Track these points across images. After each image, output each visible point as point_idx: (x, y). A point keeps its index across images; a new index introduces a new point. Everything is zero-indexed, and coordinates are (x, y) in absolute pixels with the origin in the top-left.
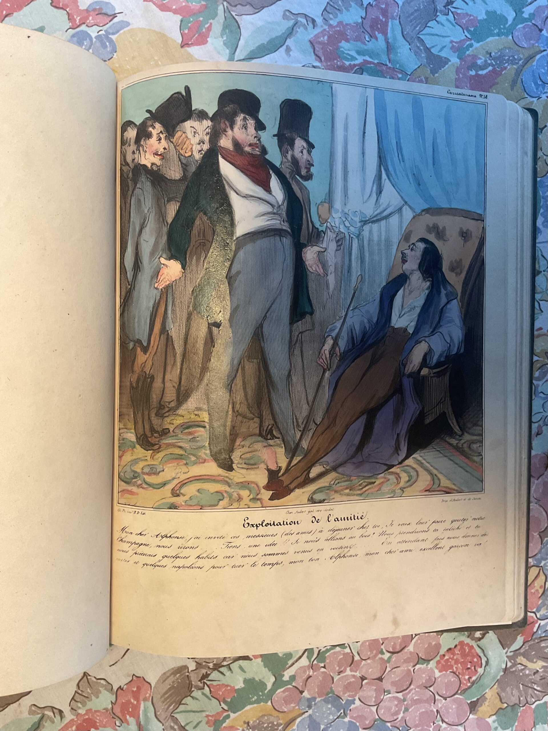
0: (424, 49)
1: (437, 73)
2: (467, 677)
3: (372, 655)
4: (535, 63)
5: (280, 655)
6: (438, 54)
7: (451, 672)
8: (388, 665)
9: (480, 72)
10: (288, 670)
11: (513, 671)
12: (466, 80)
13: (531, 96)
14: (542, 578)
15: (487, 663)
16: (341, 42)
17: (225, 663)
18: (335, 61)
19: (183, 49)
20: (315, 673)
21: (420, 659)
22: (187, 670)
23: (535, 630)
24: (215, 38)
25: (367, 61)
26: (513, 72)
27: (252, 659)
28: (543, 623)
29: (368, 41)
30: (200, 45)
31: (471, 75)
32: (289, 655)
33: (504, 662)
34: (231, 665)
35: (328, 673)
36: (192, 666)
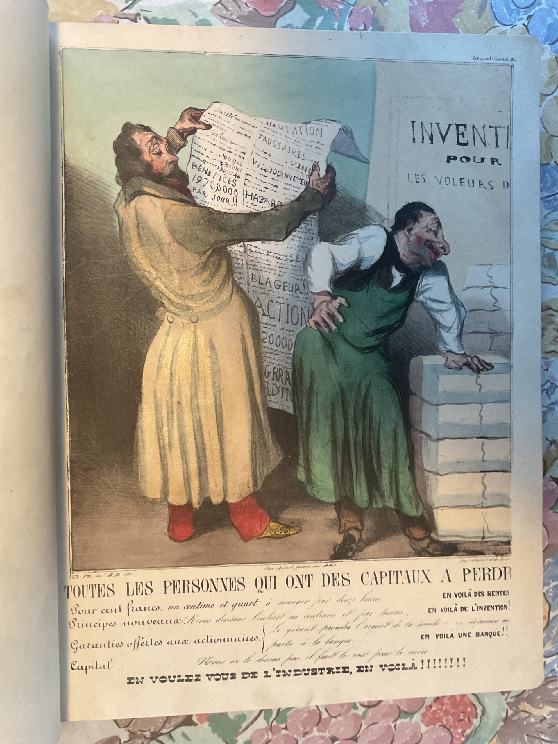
2: (460, 731)
3: (343, 712)
5: (232, 717)
7: (440, 726)
8: (363, 722)
10: (242, 735)
11: (516, 720)
12: (422, 8)
13: (503, 24)
15: (483, 712)
17: (164, 731)
20: (275, 737)
21: (402, 714)
22: (118, 742)
27: (195, 725)
28: (548, 660)
31: (428, 2)
32: (242, 717)
33: (503, 711)
34: (171, 733)
35: (291, 735)
36: (124, 736)
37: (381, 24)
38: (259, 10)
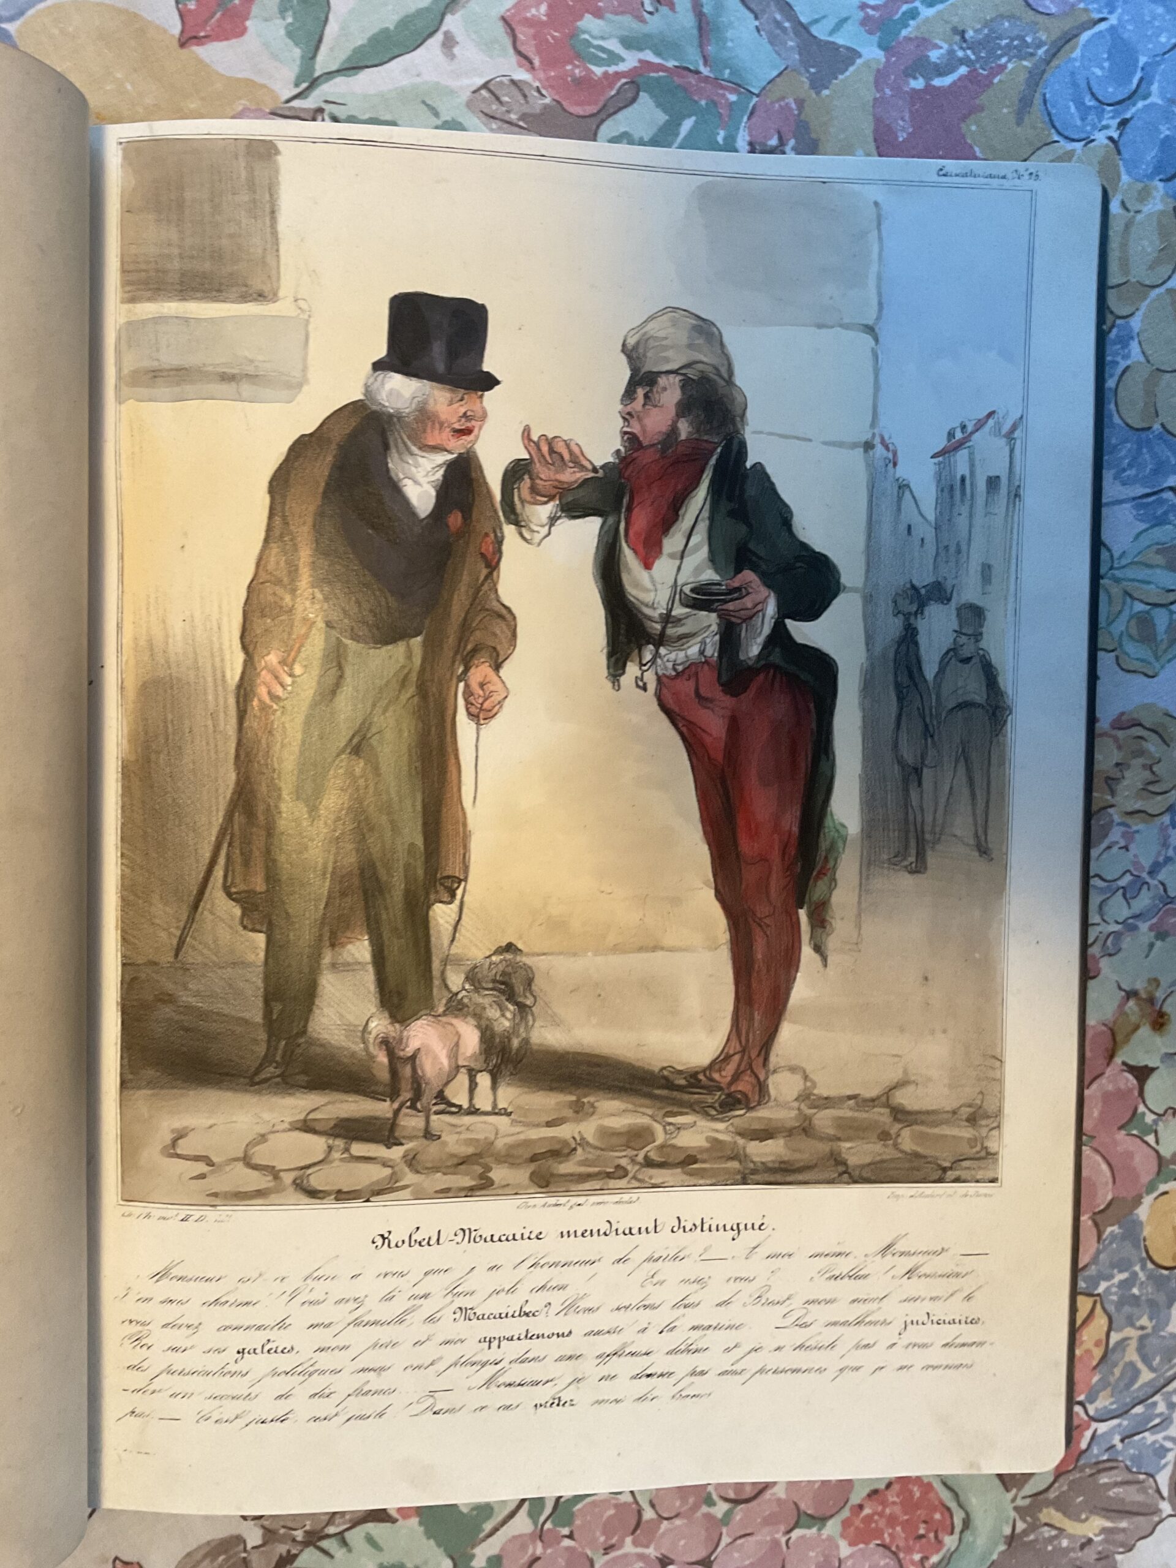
0: (794, 28)
1: (827, 88)
2: (917, 1557)
3: (685, 1508)
4: (1077, 53)
5: (465, 1510)
6: (831, 39)
7: (878, 1545)
8: (724, 1530)
9: (937, 82)
10: (484, 1545)
11: (1031, 1542)
12: (900, 102)
13: (1066, 138)
14: (1100, 1322)
16: (581, 17)
17: (331, 1530)
18: (569, 67)
19: (185, 51)
20: (549, 1551)
21: (803, 1519)
22: (241, 1547)
23: (1084, 1445)
24: (266, 20)
25: (648, 62)
26: (1023, 76)
27: (394, 1521)
28: (1102, 1428)
29: (651, 13)
30: (227, 39)
31: (913, 90)
32: (485, 1510)
33: (1007, 1523)
34: (347, 1535)
35: (580, 1550)
36: (254, 1537)
37: (814, 136)
38: (564, 103)
